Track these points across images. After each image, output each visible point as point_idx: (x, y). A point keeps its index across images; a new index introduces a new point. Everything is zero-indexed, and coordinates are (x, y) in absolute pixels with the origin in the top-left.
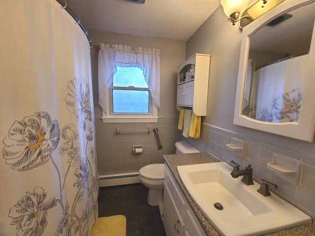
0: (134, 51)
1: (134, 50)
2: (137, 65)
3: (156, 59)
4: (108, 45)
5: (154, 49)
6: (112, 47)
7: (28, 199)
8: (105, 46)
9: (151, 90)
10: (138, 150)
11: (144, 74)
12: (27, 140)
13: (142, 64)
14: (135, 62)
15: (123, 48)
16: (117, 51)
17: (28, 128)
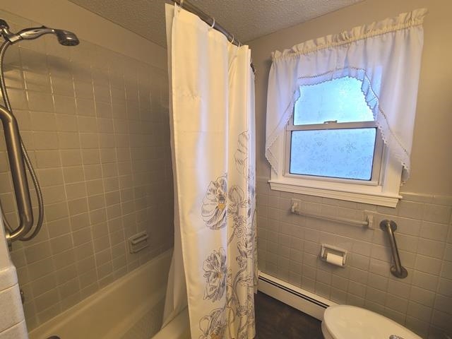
0: (340, 42)
1: (342, 39)
2: (347, 71)
3: (408, 39)
4: (286, 51)
5: (402, 16)
6: (293, 52)
7: (215, 257)
8: (281, 55)
9: (382, 125)
10: (333, 258)
11: (365, 89)
12: (218, 200)
13: (361, 65)
14: (343, 66)
15: (314, 46)
16: (302, 56)
17: (219, 188)
